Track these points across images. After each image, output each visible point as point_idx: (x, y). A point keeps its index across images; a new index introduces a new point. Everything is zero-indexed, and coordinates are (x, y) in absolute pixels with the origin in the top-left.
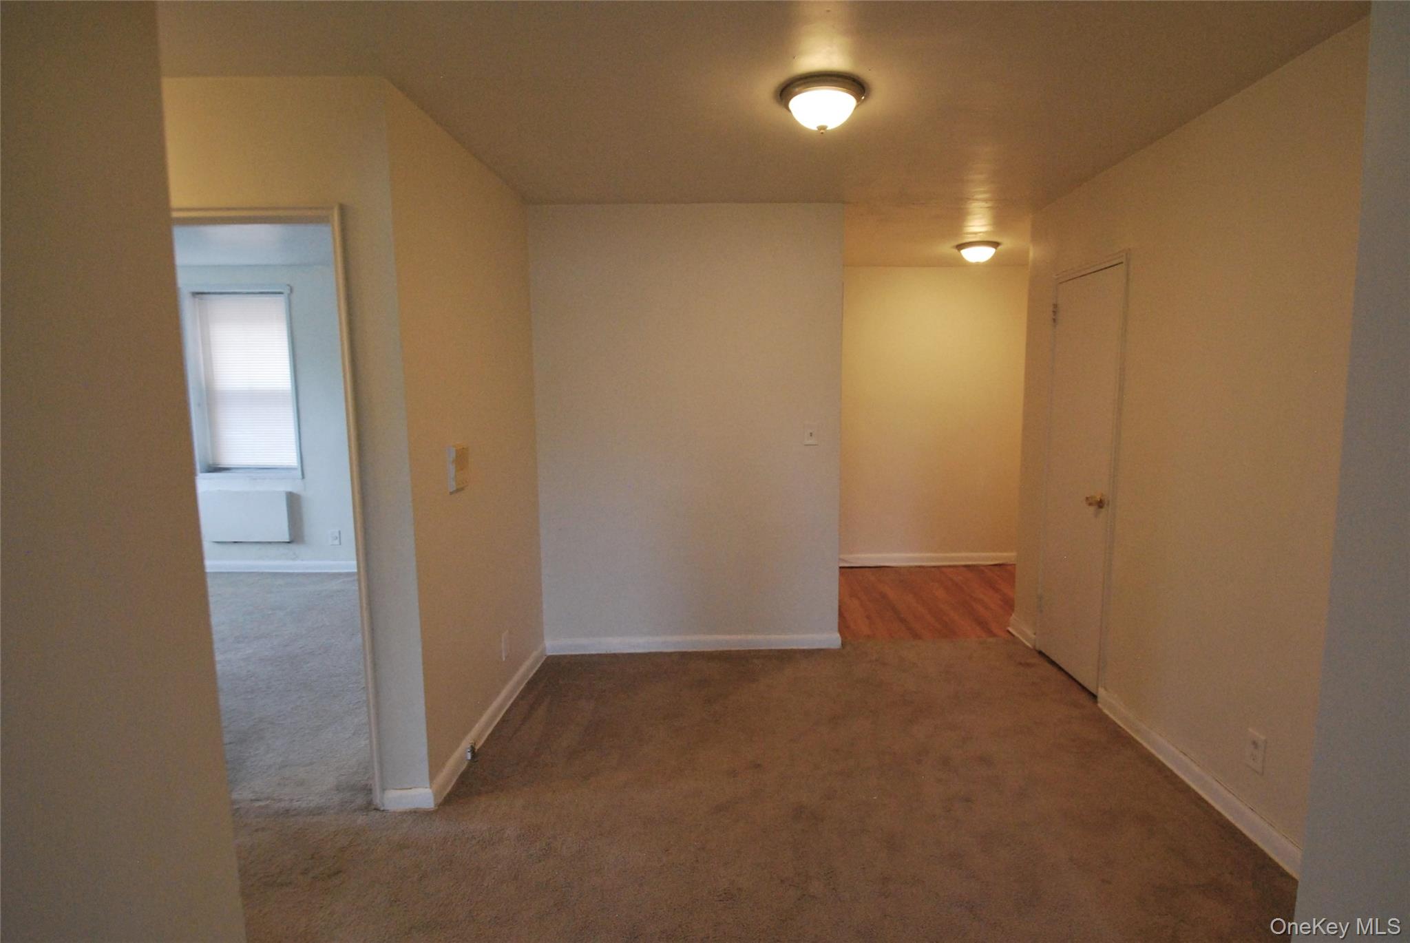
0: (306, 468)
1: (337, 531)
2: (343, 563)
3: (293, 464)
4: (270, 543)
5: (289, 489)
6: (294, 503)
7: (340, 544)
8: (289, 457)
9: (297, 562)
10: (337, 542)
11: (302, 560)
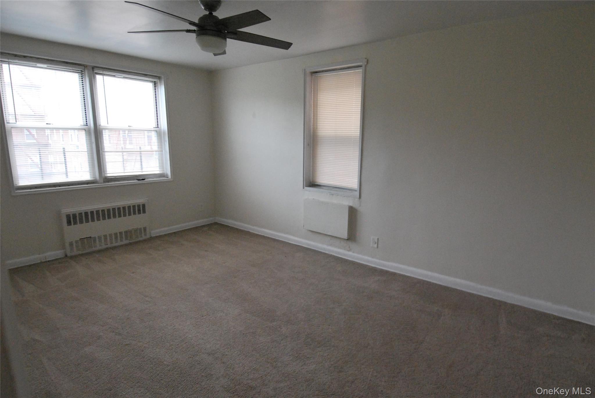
0: (362, 191)
1: (377, 238)
2: (377, 261)
3: (355, 187)
4: (336, 237)
5: (351, 204)
6: (353, 213)
7: (378, 247)
8: (353, 183)
9: (350, 253)
10: (376, 246)
11: (353, 252)
